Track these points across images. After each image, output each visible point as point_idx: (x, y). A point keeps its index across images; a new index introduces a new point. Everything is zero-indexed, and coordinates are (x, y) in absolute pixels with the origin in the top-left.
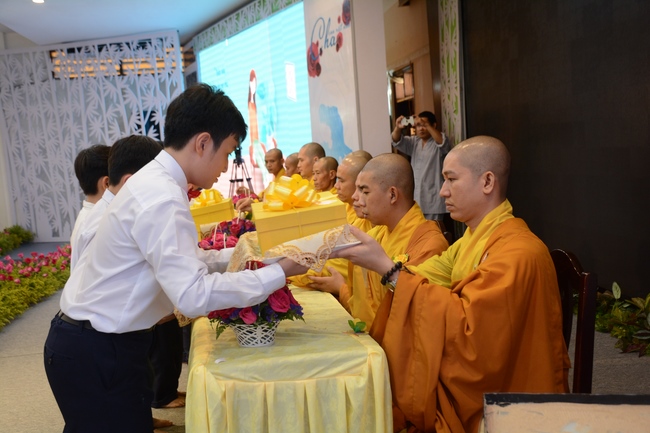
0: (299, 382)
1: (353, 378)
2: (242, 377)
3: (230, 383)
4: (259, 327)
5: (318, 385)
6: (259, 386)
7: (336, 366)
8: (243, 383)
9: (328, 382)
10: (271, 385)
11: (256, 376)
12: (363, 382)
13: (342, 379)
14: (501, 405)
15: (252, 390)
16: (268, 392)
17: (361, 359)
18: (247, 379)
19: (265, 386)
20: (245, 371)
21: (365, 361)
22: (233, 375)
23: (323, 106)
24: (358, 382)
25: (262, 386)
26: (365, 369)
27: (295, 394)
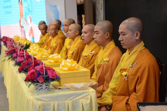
0: (66, 102)
1: (85, 100)
2: (46, 100)
3: (42, 102)
4: (44, 84)
5: (73, 103)
6: (52, 103)
7: (79, 96)
8: (46, 102)
9: (76, 102)
10: (56, 103)
11: (51, 100)
12: (88, 101)
13: (81, 101)
14: (143, 106)
15: (49, 105)
16: (55, 105)
17: (88, 94)
18: (48, 100)
19: (54, 103)
20: (47, 98)
21: (89, 94)
22: (43, 99)
23: (50, 5)
24: (87, 102)
25: (53, 103)
26: (89, 97)
27: (65, 106)
